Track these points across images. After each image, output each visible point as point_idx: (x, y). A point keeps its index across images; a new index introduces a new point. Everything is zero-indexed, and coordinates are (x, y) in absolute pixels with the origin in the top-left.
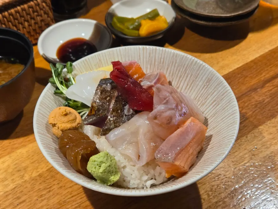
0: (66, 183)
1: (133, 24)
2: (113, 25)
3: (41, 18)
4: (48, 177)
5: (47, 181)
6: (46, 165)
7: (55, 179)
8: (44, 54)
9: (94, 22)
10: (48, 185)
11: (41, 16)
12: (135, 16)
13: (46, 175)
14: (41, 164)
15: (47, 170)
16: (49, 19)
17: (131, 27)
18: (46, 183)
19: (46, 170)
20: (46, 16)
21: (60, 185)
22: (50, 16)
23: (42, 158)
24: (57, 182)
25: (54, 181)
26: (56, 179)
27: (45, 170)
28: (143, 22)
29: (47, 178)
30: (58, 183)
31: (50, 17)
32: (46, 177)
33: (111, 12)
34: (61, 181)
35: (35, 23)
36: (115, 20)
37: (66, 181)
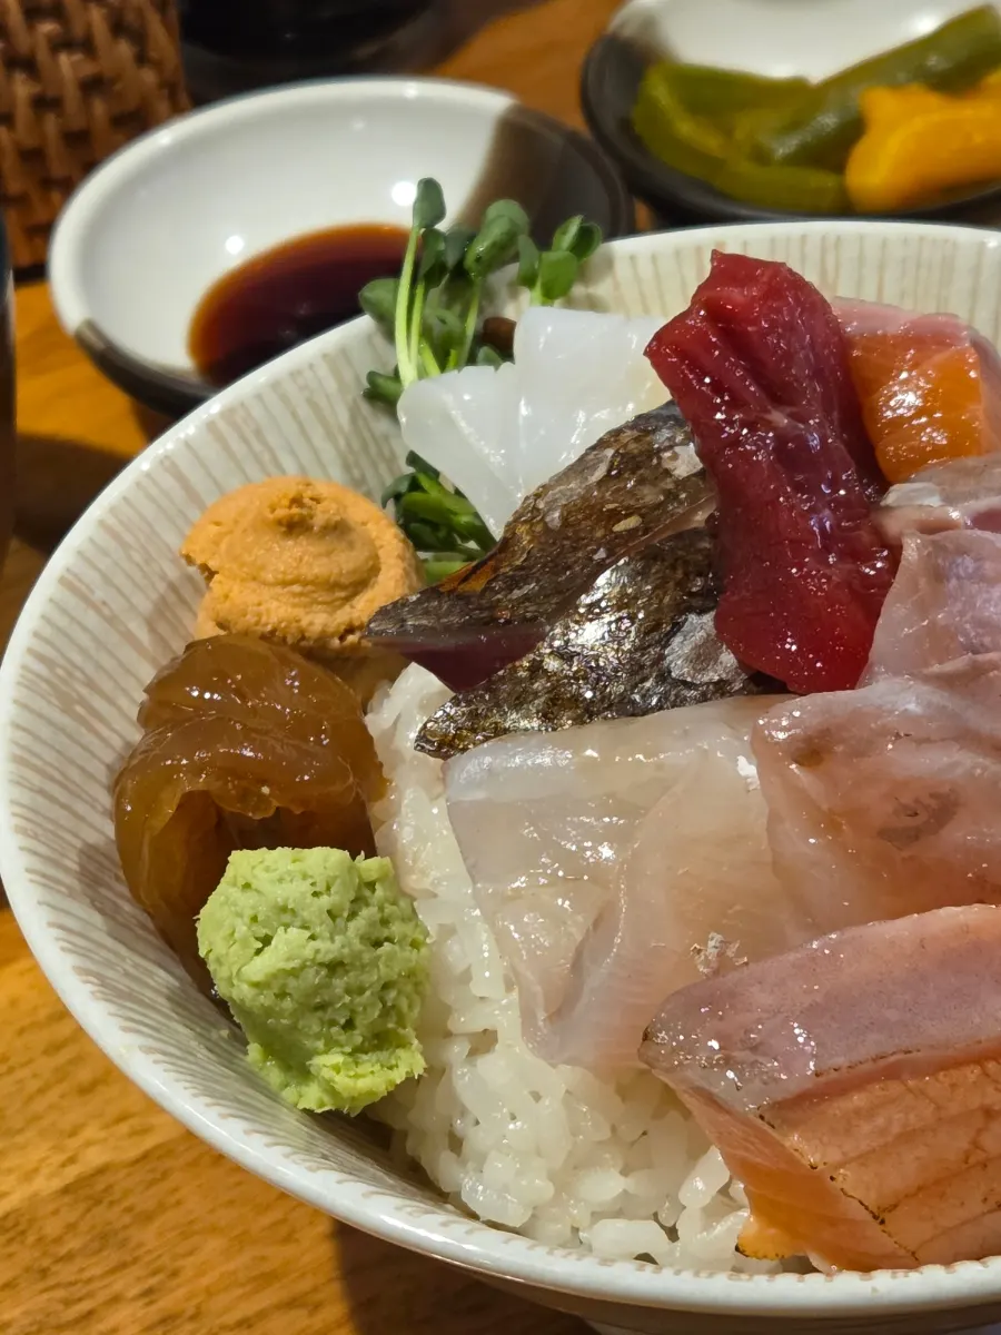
0: (210, 1292)
1: (794, 126)
2: (639, 128)
3: (88, 69)
4: (73, 1244)
5: (66, 1272)
6: (57, 1148)
7: (128, 1258)
8: (91, 325)
9: (493, 103)
10: (67, 1303)
11: (87, 46)
12: (818, 66)
13: (52, 1228)
14: (19, 1139)
15: (66, 1190)
16: (149, 77)
17: (784, 147)
18: (51, 1281)
19: (57, 1184)
20: (125, 49)
21: (165, 1303)
22: (153, 54)
23: (30, 1099)
24: (139, 1279)
25: (113, 1271)
26: (135, 1260)
27: (45, 1184)
28: (882, 104)
29: (63, 1251)
30: (149, 1292)
31: (158, 65)
32: (58, 1240)
33: (628, 32)
34: (175, 1274)
35: (42, 104)
36: (659, 90)
37: (205, 1281)
